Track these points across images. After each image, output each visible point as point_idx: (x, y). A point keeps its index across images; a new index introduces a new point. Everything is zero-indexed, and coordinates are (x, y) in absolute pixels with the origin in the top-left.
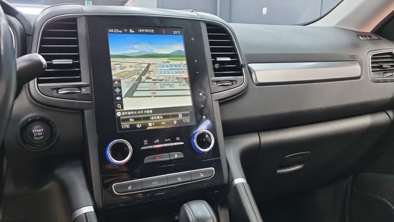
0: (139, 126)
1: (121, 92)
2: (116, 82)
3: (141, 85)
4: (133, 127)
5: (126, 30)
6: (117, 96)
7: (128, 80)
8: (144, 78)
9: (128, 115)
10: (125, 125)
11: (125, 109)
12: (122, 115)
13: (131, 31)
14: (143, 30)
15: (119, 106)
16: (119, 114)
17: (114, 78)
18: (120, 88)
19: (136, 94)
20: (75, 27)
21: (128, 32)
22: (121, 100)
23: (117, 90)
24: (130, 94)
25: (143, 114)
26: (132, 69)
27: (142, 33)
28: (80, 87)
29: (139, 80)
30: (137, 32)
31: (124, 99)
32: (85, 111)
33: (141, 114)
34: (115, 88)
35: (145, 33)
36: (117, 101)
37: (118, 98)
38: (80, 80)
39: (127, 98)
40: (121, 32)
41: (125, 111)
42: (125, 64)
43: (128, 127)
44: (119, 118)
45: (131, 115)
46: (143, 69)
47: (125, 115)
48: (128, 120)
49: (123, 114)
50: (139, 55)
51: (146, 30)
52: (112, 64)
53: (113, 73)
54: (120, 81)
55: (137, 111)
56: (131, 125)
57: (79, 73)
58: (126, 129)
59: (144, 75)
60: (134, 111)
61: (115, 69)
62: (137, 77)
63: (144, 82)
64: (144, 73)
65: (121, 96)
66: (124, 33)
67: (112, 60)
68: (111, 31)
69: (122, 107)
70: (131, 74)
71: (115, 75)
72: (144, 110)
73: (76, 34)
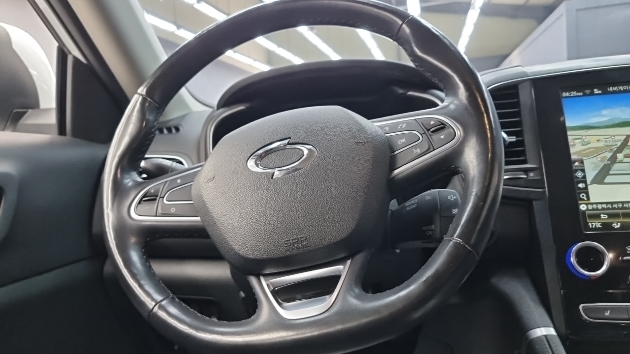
0: (617, 226)
1: (584, 177)
2: (577, 164)
3: (616, 166)
4: (607, 226)
5: (588, 92)
6: (579, 182)
7: (594, 160)
8: (620, 156)
9: (597, 209)
10: (595, 224)
11: (592, 201)
12: (587, 209)
13: (596, 91)
14: (615, 89)
15: (583, 196)
16: (583, 207)
17: (573, 157)
18: (583, 171)
19: (608, 179)
20: (517, 95)
21: (592, 94)
22: (586, 188)
23: (579, 174)
24: (600, 179)
25: (623, 208)
26: (601, 144)
27: (614, 92)
28: (526, 171)
29: (613, 159)
30: (606, 92)
31: (589, 187)
32: (534, 202)
33: (619, 208)
34: (576, 171)
35: (620, 92)
36: (580, 189)
37: (581, 185)
38: (525, 162)
39: (595, 185)
40: (581, 94)
41: (592, 204)
42: (588, 139)
43: (599, 225)
44: (584, 212)
45: (603, 209)
46: (619, 144)
47: (593, 209)
48: (597, 217)
49: (590, 207)
50: (611, 123)
51: (621, 88)
52: (570, 138)
53: (572, 150)
54: (582, 162)
55: (612, 203)
56: (603, 224)
57: (523, 153)
58: (596, 229)
59: (621, 152)
60: (607, 203)
61: (574, 145)
62: (609, 155)
63: (621, 162)
64: (620, 150)
65: (585, 182)
66: (585, 95)
67: (569, 133)
68: (565, 94)
69: (588, 198)
70: (598, 151)
71: (575, 153)
72: (623, 203)
73: (517, 105)
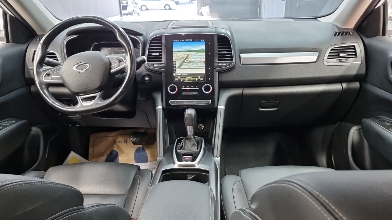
0: (182, 80)
1: (176, 66)
2: (174, 62)
3: (184, 63)
4: (179, 80)
5: (180, 40)
6: (174, 68)
7: (179, 61)
8: (185, 61)
9: (178, 75)
10: (176, 79)
11: (177, 73)
12: (175, 75)
13: (183, 41)
14: (187, 40)
15: (175, 72)
16: (174, 75)
17: (174, 60)
18: (176, 64)
19: (182, 67)
20: (161, 40)
21: (181, 41)
22: (176, 69)
23: (175, 65)
24: (179, 67)
25: (184, 75)
26: (181, 57)
27: (187, 41)
28: (161, 64)
29: (184, 62)
30: (185, 41)
31: (177, 69)
32: (162, 73)
33: (183, 75)
34: (174, 64)
35: (188, 41)
36: (174, 69)
37: (175, 69)
38: (161, 61)
39: (178, 69)
40: (178, 41)
41: (177, 74)
42: (178, 55)
43: (177, 80)
44: (174, 76)
45: (179, 75)
46: (186, 57)
47: (177, 75)
48: (177, 77)
49: (176, 75)
50: (185, 51)
51: (189, 40)
52: (173, 55)
53: (174, 58)
54: (176, 62)
55: (181, 74)
56: (178, 80)
57: (161, 58)
58: (177, 81)
59: (186, 60)
60: (180, 74)
61: (174, 57)
62: (183, 60)
63: (186, 62)
64: (186, 59)
65: (176, 68)
66: (179, 41)
67: (173, 53)
68: (174, 41)
69: (176, 72)
70: (181, 59)
71: (174, 59)
72: (184, 74)
73: (161, 43)
